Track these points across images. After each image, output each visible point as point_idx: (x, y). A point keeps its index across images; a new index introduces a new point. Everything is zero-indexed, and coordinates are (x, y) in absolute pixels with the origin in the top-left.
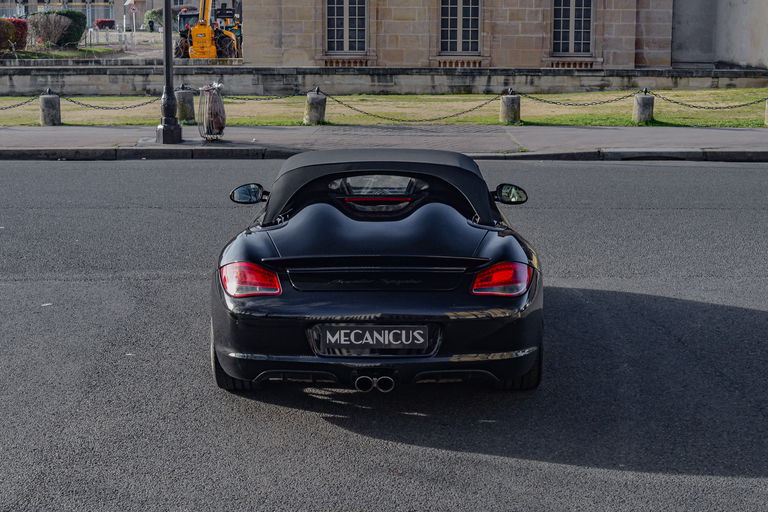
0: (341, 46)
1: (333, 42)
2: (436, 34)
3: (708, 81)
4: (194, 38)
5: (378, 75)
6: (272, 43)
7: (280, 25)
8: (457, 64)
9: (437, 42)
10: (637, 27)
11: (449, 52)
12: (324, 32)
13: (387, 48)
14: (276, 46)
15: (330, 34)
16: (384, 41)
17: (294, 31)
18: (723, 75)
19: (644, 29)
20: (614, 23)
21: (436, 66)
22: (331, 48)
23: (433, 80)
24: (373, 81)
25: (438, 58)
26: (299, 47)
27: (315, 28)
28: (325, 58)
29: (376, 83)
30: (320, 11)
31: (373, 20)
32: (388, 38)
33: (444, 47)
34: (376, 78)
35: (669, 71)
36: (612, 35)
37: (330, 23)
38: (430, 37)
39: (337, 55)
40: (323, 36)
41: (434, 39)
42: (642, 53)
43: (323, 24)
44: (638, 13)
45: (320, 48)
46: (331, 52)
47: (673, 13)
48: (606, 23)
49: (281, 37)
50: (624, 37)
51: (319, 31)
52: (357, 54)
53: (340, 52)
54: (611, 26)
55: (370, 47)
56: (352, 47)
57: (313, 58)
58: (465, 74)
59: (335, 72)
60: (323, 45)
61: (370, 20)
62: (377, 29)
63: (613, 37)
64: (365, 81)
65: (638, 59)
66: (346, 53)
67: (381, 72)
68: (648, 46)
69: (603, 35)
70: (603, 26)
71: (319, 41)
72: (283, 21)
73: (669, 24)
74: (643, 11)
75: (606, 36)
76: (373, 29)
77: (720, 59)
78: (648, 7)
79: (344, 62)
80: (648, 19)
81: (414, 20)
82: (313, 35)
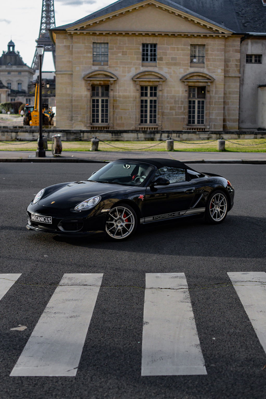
0: (98, 121)
1: (94, 119)
2: (138, 116)
3: (253, 136)
4: (32, 117)
5: (115, 133)
6: (68, 119)
7: (72, 111)
8: (147, 128)
9: (139, 120)
10: (224, 113)
11: (144, 124)
12: (90, 115)
13: (118, 122)
14: (70, 121)
15: (93, 116)
16: (116, 119)
17: (78, 114)
18: (259, 133)
19: (226, 114)
20: (214, 112)
21: (138, 129)
22: (93, 121)
23: (137, 135)
24: (112, 135)
25: (139, 126)
26: (80, 121)
27: (87, 113)
28: (91, 126)
29: (114, 136)
30: (89, 106)
31: (112, 110)
32: (118, 118)
33: (142, 122)
34: (114, 134)
35: (236, 132)
36: (213, 117)
37: (93, 111)
38: (136, 117)
39: (96, 125)
40: (90, 117)
41: (138, 118)
42: (226, 124)
43: (90, 111)
44: (224, 107)
45: (89, 122)
46: (94, 124)
47: (239, 107)
48: (211, 112)
49: (72, 117)
50: (218, 118)
51: (89, 114)
52: (105, 124)
53: (98, 123)
54: (213, 113)
55: (110, 122)
56: (102, 121)
57: (85, 126)
58: (151, 133)
59: (96, 132)
60: (90, 120)
61: (110, 110)
62: (113, 114)
63: (214, 117)
64: (109, 136)
65: (224, 127)
66: (100, 124)
67: (116, 132)
68: (228, 121)
69: (209, 116)
70: (209, 113)
71: (89, 119)
72: (73, 110)
73: (238, 112)
74: (226, 107)
75: (211, 117)
76: (112, 113)
77: (259, 127)
78: (228, 105)
79: (99, 128)
80: (228, 110)
81: (129, 110)
82: (86, 116)
